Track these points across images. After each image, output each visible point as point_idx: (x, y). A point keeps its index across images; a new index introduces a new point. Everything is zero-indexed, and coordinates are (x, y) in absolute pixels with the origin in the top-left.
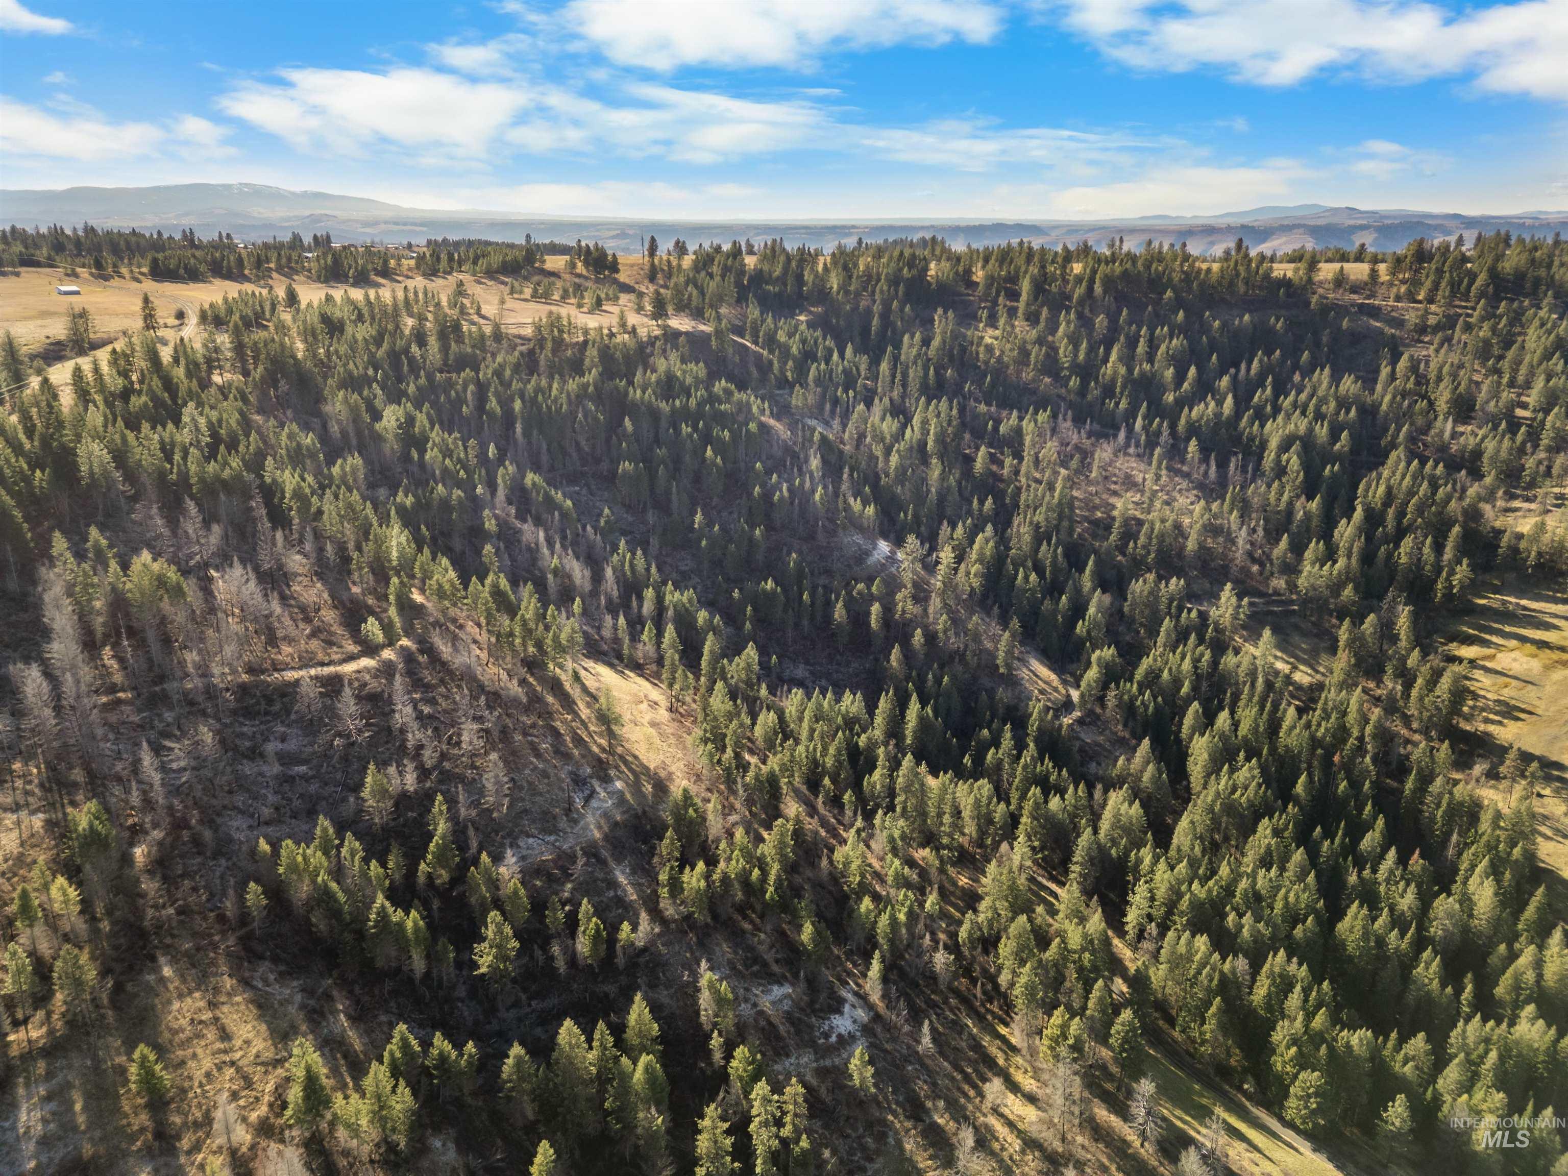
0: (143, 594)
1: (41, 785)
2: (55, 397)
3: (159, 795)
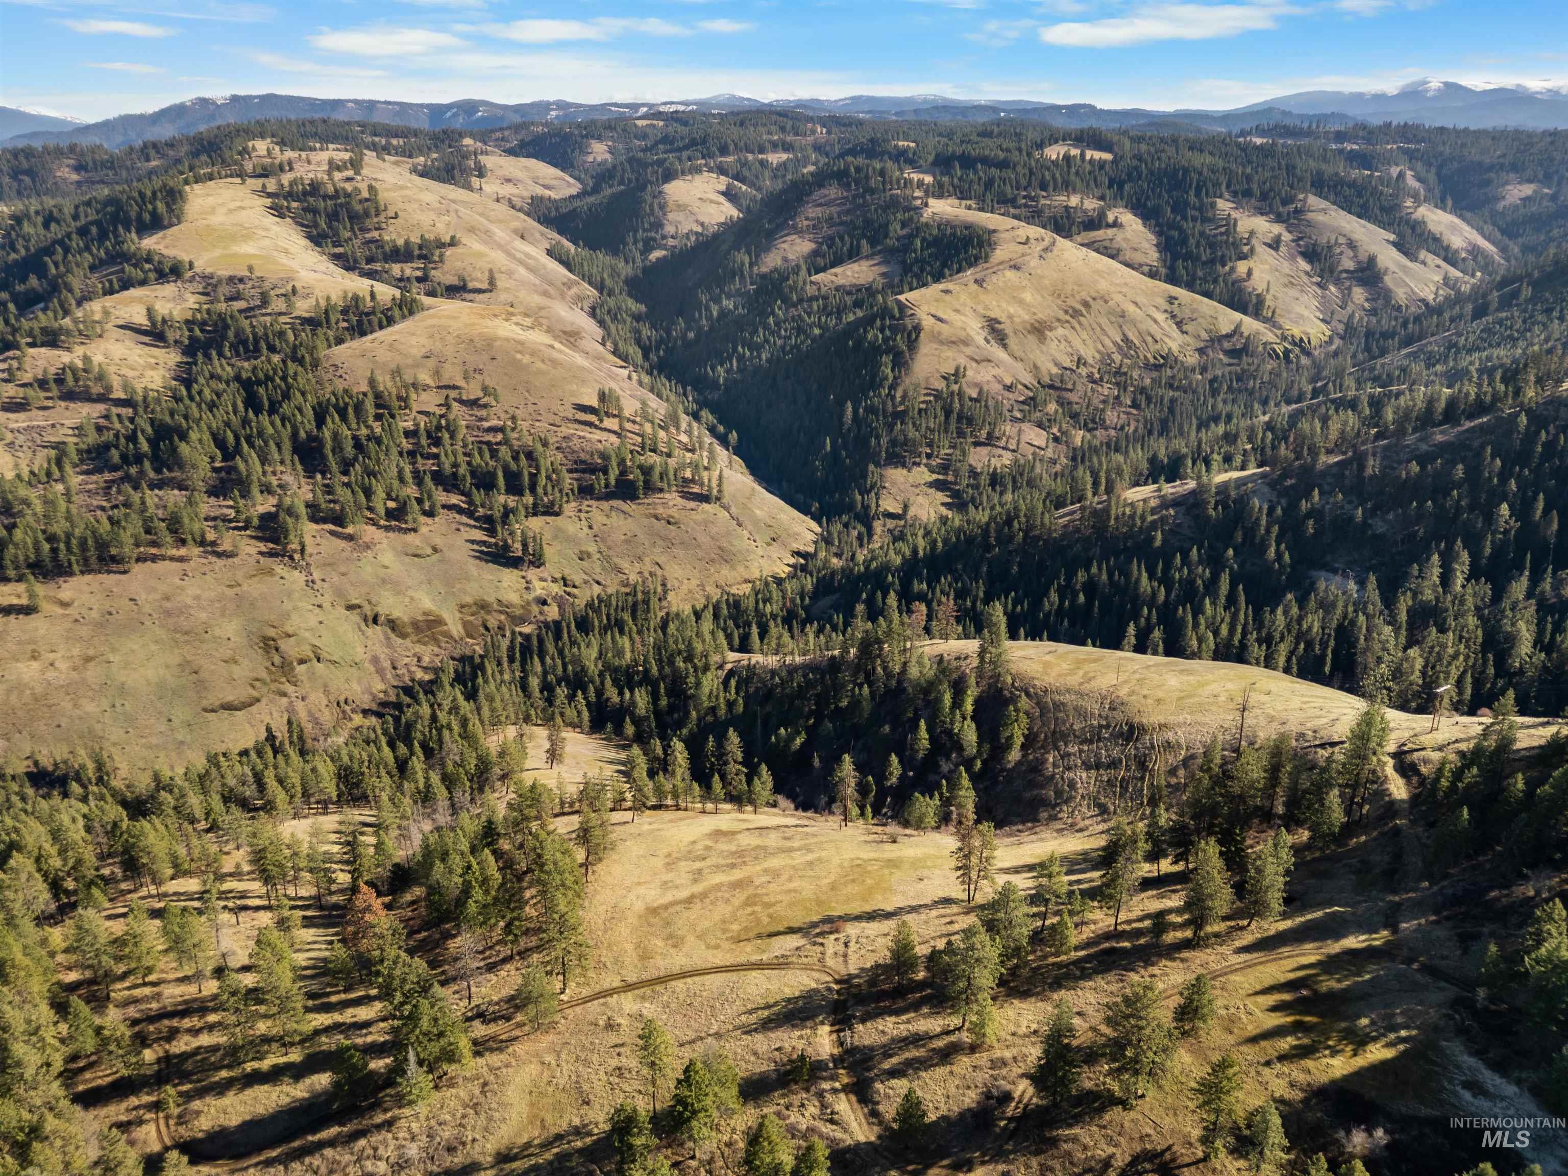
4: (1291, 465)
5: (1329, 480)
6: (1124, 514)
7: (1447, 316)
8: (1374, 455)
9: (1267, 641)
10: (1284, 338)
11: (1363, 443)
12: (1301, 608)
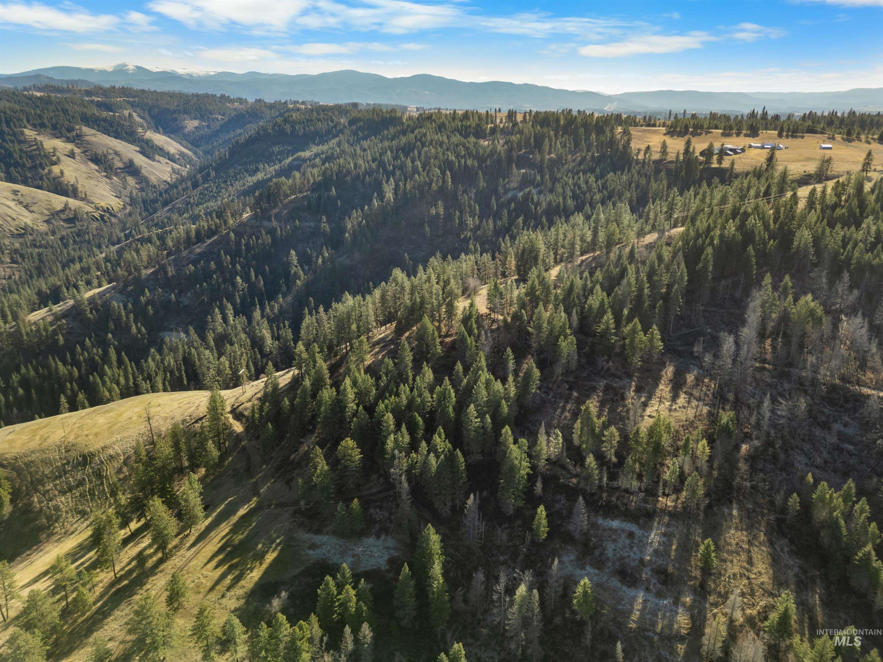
0: (799, 317)
1: (713, 394)
2: (796, 203)
3: (765, 424)
4: (127, 278)
5: (151, 282)
6: (31, 330)
7: (180, 188)
8: (170, 265)
9: (149, 378)
10: (98, 209)
11: (162, 260)
12: (161, 355)
